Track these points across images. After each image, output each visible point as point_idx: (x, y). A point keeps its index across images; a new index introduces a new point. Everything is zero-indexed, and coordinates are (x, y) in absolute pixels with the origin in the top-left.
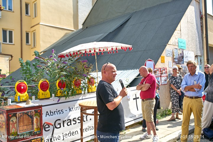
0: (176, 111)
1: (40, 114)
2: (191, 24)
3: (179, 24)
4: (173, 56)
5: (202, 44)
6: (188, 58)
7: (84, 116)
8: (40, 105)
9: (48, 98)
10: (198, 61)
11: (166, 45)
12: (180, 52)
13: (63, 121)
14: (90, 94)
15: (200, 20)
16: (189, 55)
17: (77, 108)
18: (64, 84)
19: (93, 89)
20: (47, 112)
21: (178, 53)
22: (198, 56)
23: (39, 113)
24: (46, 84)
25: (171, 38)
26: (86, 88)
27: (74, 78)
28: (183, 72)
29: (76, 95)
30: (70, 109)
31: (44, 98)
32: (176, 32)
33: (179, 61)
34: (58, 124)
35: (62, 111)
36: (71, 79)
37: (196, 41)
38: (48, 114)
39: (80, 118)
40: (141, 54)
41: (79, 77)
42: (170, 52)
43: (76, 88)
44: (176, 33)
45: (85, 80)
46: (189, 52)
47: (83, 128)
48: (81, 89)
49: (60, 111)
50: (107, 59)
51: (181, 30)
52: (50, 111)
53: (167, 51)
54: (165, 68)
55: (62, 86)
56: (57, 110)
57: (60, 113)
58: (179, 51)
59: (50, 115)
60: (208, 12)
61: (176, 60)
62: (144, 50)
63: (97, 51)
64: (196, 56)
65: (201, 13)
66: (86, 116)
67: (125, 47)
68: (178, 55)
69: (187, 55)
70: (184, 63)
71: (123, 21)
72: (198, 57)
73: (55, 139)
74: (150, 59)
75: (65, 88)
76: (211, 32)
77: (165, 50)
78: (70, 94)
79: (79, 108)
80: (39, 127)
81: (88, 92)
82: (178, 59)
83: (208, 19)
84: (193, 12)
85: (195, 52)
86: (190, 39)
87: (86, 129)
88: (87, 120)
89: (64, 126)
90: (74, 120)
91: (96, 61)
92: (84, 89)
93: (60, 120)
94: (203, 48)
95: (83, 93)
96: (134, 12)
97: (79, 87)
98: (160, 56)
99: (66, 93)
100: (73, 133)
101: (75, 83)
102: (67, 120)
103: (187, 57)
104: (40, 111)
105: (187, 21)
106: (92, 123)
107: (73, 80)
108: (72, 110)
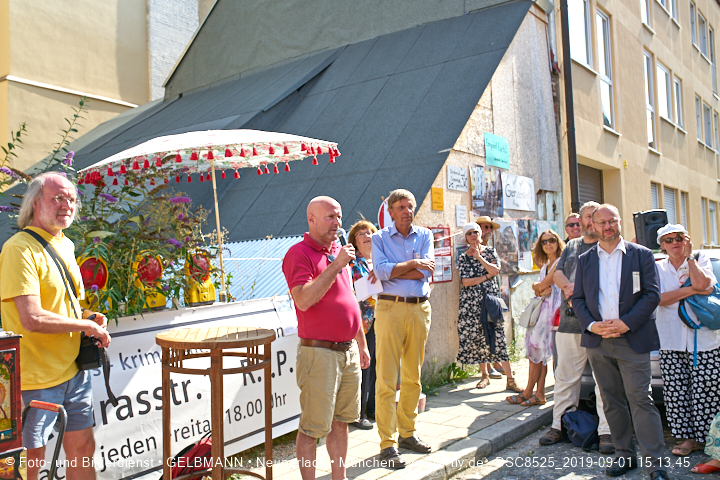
0: (477, 359)
1: (13, 367)
2: (530, 88)
3: (488, 87)
4: (471, 190)
5: (557, 156)
6: (515, 198)
7: (176, 385)
8: (13, 335)
10: (545, 206)
11: (448, 153)
12: (494, 178)
13: (102, 403)
14: (194, 309)
15: (549, 77)
16: (517, 189)
17: (150, 357)
18: (99, 275)
19: (205, 293)
21: (484, 180)
22: (546, 191)
23: (7, 363)
25: (464, 131)
26: (180, 286)
27: (136, 253)
28: (501, 242)
29: (146, 311)
30: (124, 359)
33: (488, 205)
36: (129, 255)
37: (540, 143)
39: (160, 393)
40: (366, 184)
41: (156, 248)
42: (460, 177)
44: (477, 115)
45: (177, 263)
46: (521, 179)
47: (172, 429)
48: (165, 291)
50: (251, 202)
51: (492, 105)
53: (452, 172)
54: (445, 226)
55: (92, 279)
58: (487, 173)
60: (574, 56)
61: (481, 204)
62: (377, 170)
63: (221, 161)
64: (540, 193)
65: (552, 56)
66: (185, 386)
67: (315, 148)
68: (484, 186)
69: (512, 189)
70: (505, 213)
71: (304, 76)
72: (547, 194)
75: (105, 287)
76: (583, 117)
77: (444, 167)
78: (122, 306)
79: (156, 356)
80: (9, 417)
81: (189, 304)
82: (485, 201)
83: (576, 75)
84: (530, 52)
85: (537, 180)
86: (521, 137)
87: (185, 430)
88: (187, 400)
90: (139, 400)
91: (215, 195)
92: (173, 291)
94: (560, 168)
95: (169, 304)
96: (341, 48)
97: (155, 286)
98: (429, 187)
99: (108, 303)
100: (139, 445)
101: (140, 271)
103: (512, 193)
104: (13, 356)
105: (510, 79)
106: (203, 411)
107: (134, 259)
108: (132, 365)
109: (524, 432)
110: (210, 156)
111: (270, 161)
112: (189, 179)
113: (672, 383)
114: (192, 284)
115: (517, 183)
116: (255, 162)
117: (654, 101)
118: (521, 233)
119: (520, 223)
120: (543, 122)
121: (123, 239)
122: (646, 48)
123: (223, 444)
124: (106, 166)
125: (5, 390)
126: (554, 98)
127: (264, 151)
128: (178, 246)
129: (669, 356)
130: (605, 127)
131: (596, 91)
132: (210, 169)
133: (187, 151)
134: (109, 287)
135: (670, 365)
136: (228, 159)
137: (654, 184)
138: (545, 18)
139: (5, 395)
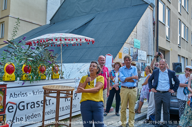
1: (5, 92)
2: (147, 27)
3: (136, 26)
4: (129, 54)
6: (141, 57)
7: (47, 100)
9: (13, 81)
10: (149, 59)
11: (124, 43)
12: (135, 50)
13: (27, 103)
14: (54, 80)
15: (153, 25)
16: (142, 54)
17: (41, 92)
18: (29, 69)
19: (57, 76)
20: (11, 94)
21: (133, 51)
22: (149, 55)
23: (3, 91)
24: (12, 67)
25: (129, 38)
26: (50, 74)
27: (39, 64)
29: (41, 80)
30: (34, 92)
31: (9, 80)
32: (132, 33)
33: (133, 58)
34: (22, 106)
35: (26, 94)
37: (149, 42)
38: (12, 96)
39: (43, 102)
40: (102, 50)
41: (45, 63)
42: (127, 50)
43: (41, 74)
45: (50, 68)
46: (143, 51)
47: (45, 111)
48: (45, 75)
49: (24, 94)
50: (71, 53)
51: (137, 31)
52: (14, 93)
53: (125, 49)
55: (27, 70)
56: (21, 92)
57: (24, 96)
59: (14, 97)
60: (159, 19)
62: (105, 47)
63: (63, 42)
64: (148, 55)
65: (154, 19)
66: (49, 100)
67: (88, 40)
68: (133, 53)
69: (140, 54)
70: (138, 60)
71: (87, 20)
72: (150, 56)
73: (18, 120)
74: (109, 54)
75: (30, 73)
76: (161, 36)
77: (123, 47)
78: (34, 79)
79: (42, 92)
80: (2, 105)
81: (52, 79)
83: (160, 25)
84: (148, 18)
85: (147, 52)
86: (144, 41)
87: (48, 112)
88: (49, 104)
89: (27, 109)
90: (37, 104)
91: (61, 50)
92: (48, 75)
93: (24, 102)
94: (154, 49)
95: (47, 79)
96: (98, 13)
97: (43, 73)
98: (118, 52)
99: (31, 77)
100: (36, 115)
101: (40, 69)
102: (31, 103)
103: (141, 55)
104: (5, 89)
105: (142, 25)
106: (54, 107)
107: (38, 66)
108: (36, 94)
109: (139, 119)
110: (61, 40)
111: (76, 42)
112: (55, 46)
113: (180, 109)
114: (53, 73)
115: (142, 52)
116: (72, 42)
117: (180, 33)
118: (142, 66)
119: (142, 63)
120: (150, 37)
121: (36, 60)
122: (179, 19)
123: (58, 117)
124: (33, 41)
125: (2, 98)
126: (153, 30)
127: (75, 40)
128: (50, 63)
129: (180, 102)
130: (167, 39)
131: (165, 29)
132: (60, 43)
133: (55, 38)
134: (31, 73)
135: (180, 104)
136: (65, 41)
137: (179, 55)
138: (153, 9)
139: (2, 99)
